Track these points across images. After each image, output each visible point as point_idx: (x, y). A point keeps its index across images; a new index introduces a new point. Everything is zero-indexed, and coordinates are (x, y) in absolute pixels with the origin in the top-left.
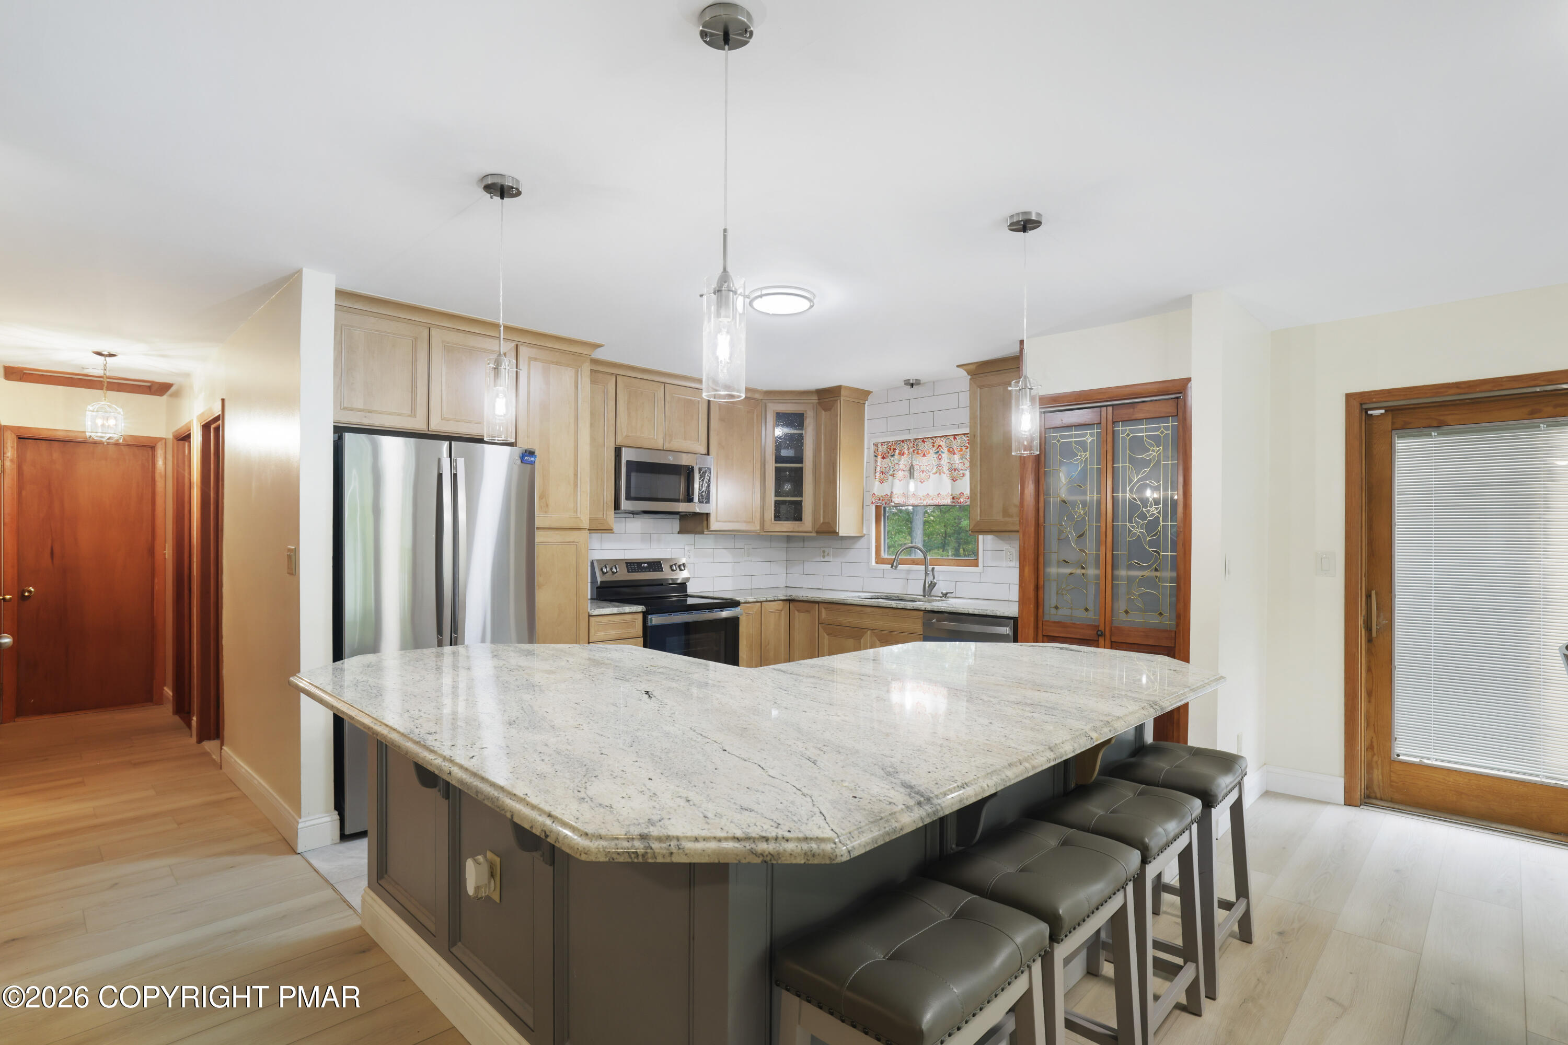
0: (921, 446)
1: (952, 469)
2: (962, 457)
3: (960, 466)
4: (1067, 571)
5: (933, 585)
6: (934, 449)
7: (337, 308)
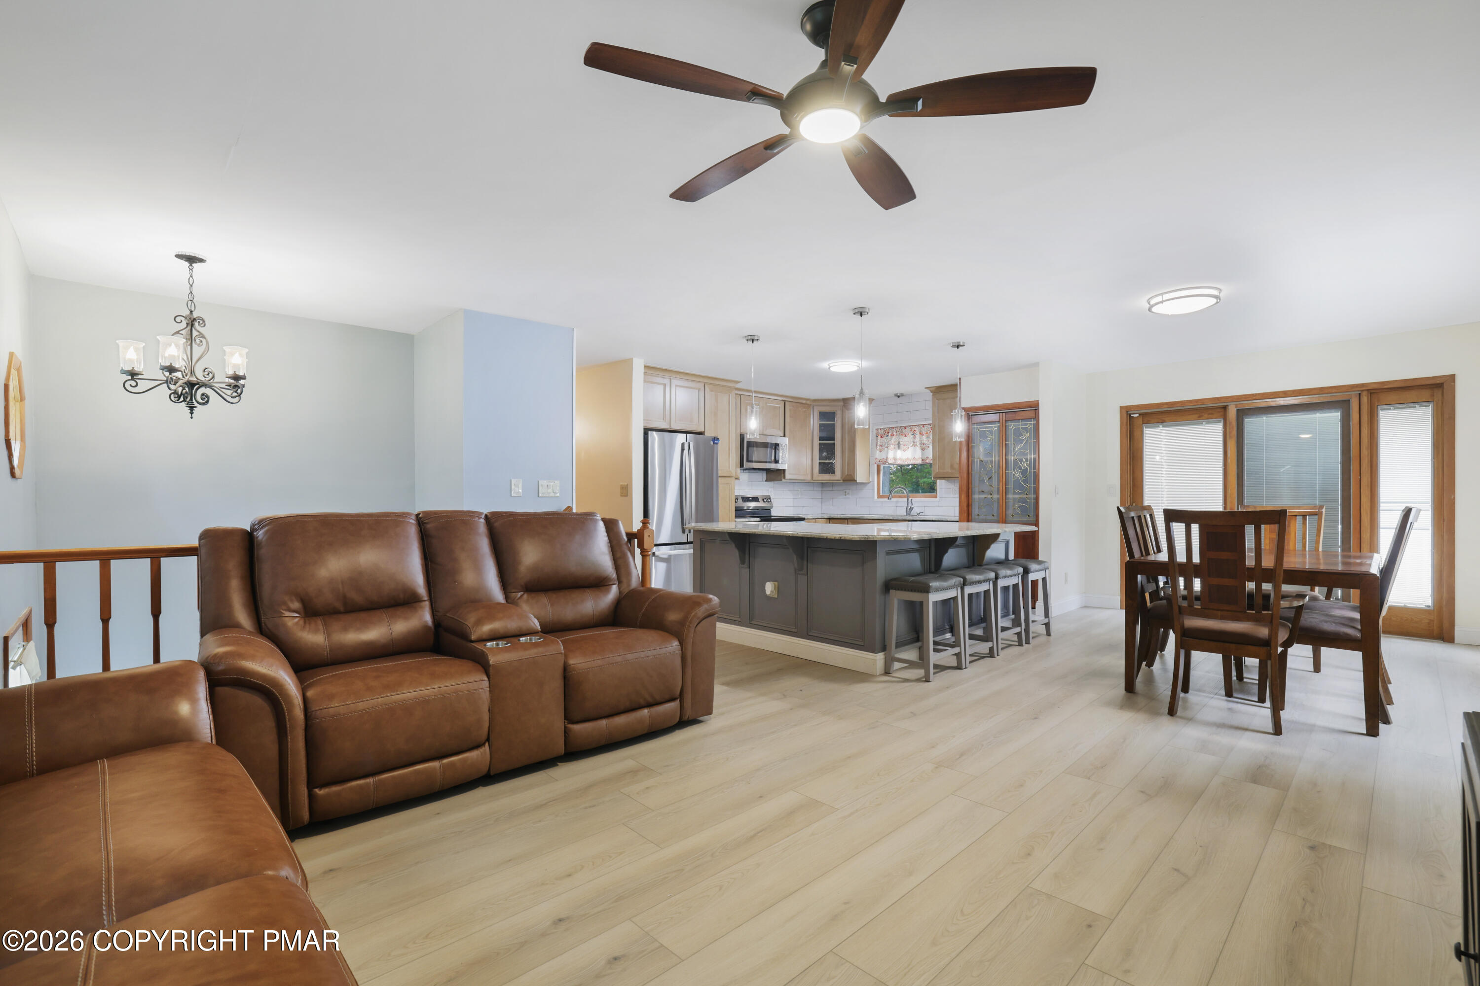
0: (904, 431)
1: (922, 444)
2: (928, 437)
3: (926, 442)
4: (983, 496)
5: (911, 509)
6: (911, 432)
7: (645, 374)
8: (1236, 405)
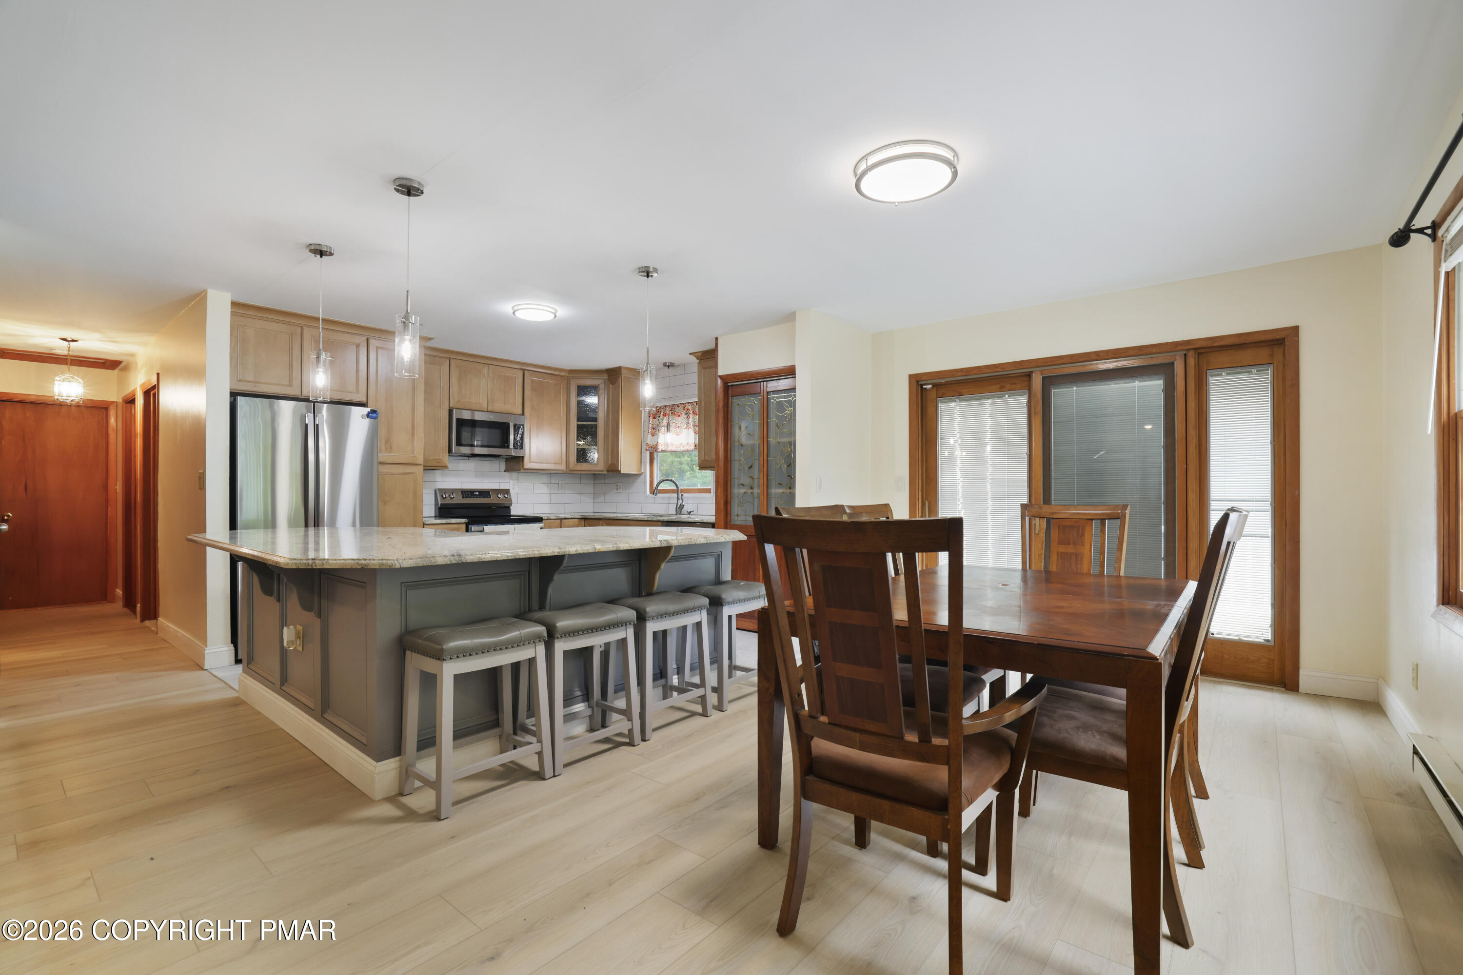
0: (677, 409)
4: (743, 491)
5: (682, 506)
6: (684, 411)
7: (233, 314)
8: (1042, 371)
